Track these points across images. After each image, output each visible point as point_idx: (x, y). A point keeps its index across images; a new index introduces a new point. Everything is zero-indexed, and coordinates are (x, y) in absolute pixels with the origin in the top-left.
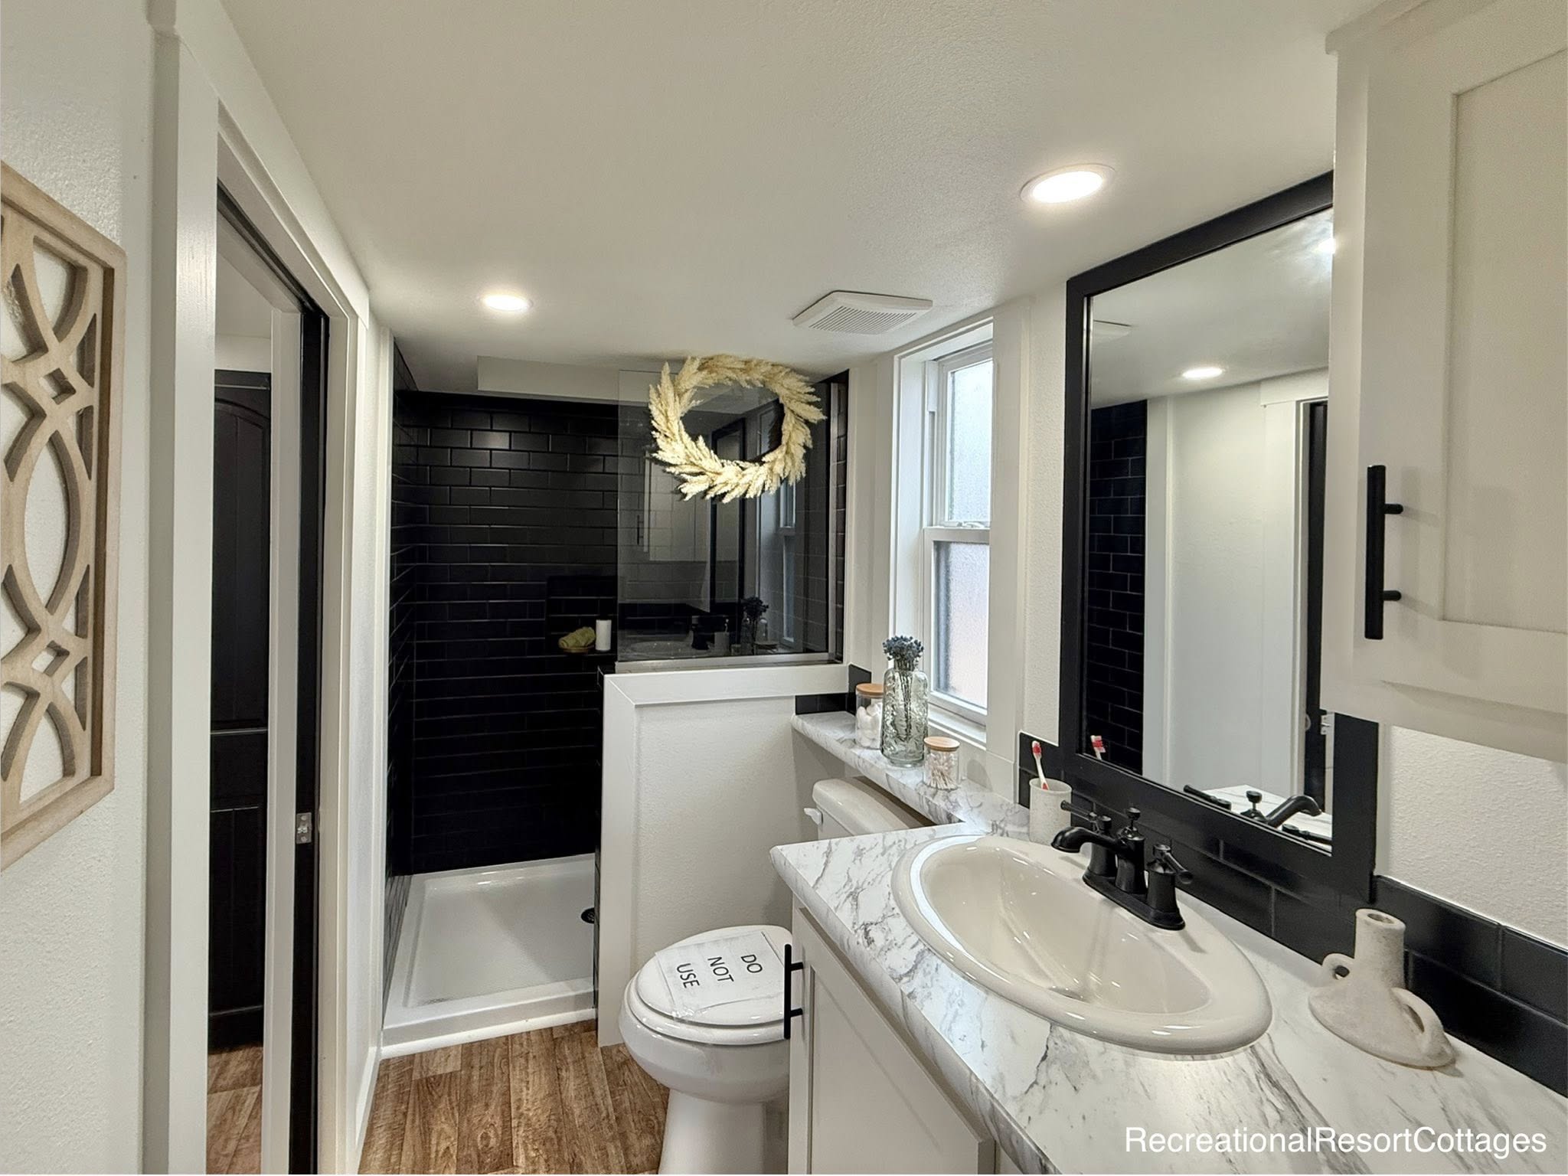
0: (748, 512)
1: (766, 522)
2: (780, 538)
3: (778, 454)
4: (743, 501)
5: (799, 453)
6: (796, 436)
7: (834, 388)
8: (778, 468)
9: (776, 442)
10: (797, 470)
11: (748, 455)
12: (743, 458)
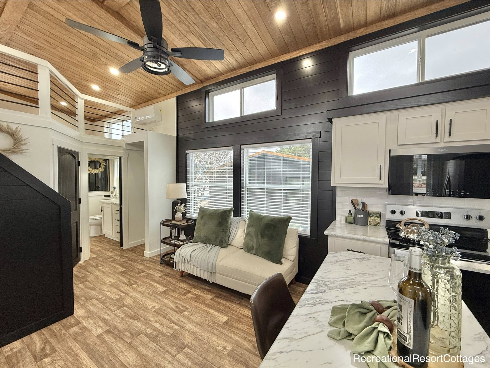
0: (96, 176)
1: (100, 176)
2: (102, 178)
3: (100, 168)
4: (95, 174)
5: (103, 168)
6: (103, 167)
7: (108, 161)
8: (100, 170)
9: (100, 167)
10: (103, 170)
11: (96, 168)
12: (95, 169)
